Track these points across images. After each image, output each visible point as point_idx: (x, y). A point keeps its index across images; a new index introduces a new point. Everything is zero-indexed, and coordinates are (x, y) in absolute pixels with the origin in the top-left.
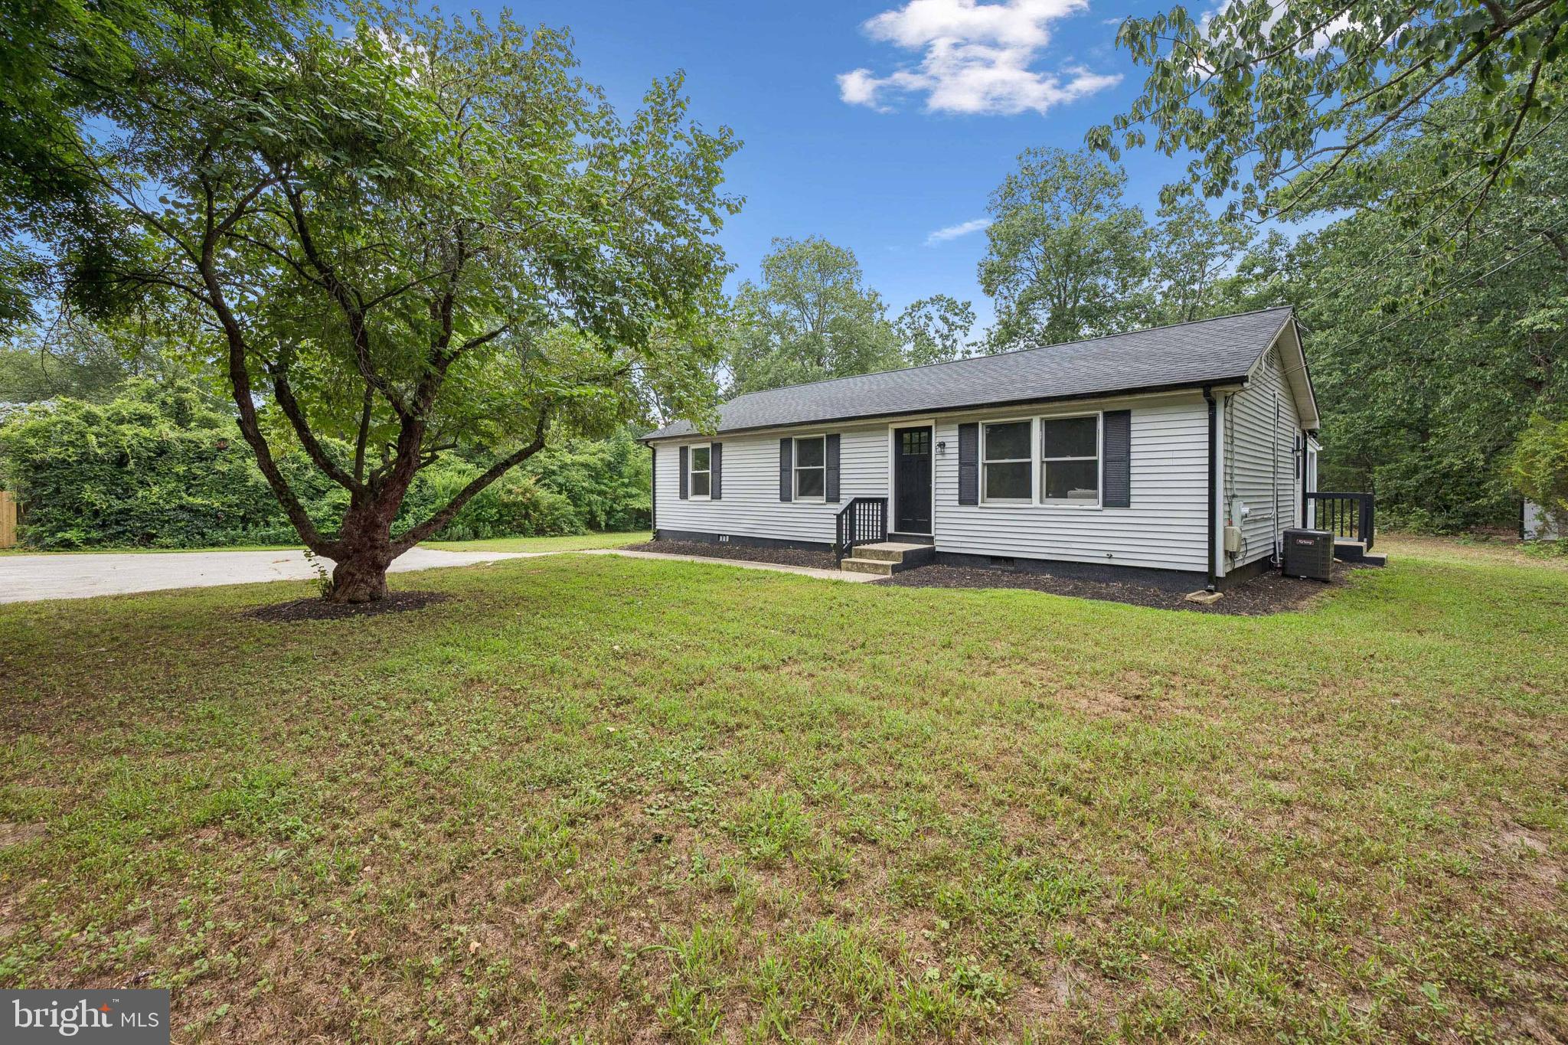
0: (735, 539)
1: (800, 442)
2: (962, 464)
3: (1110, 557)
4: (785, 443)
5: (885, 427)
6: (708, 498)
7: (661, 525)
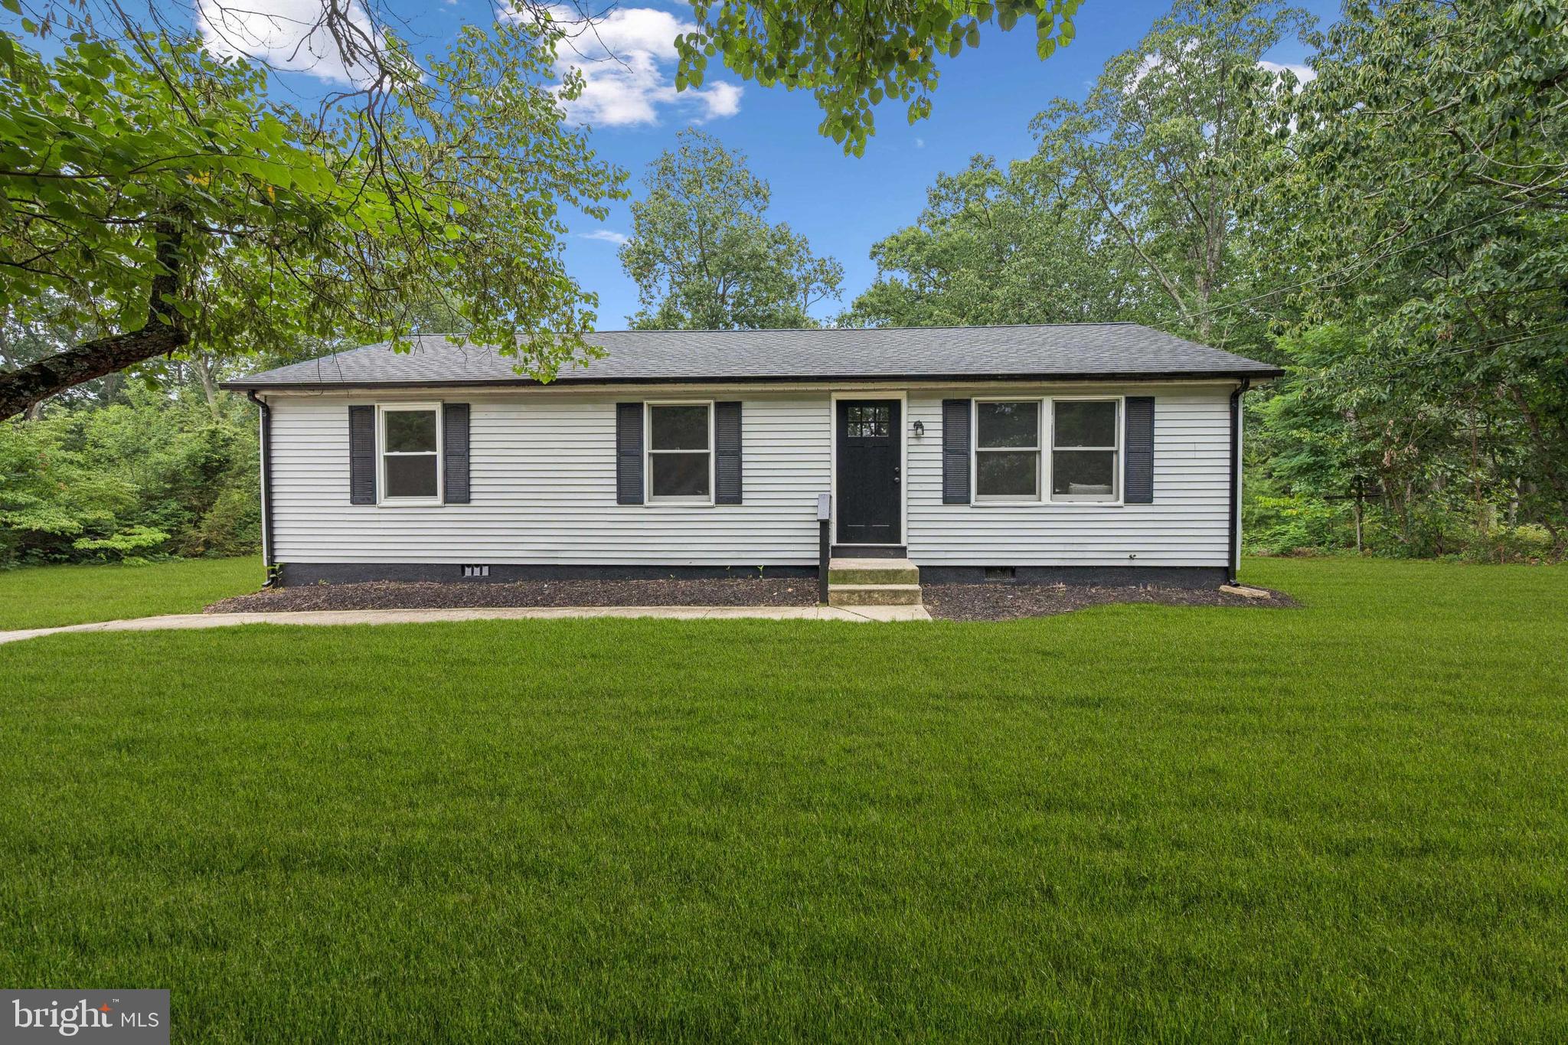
0: (501, 572)
1: (655, 410)
2: (947, 451)
3: (1131, 558)
4: (628, 412)
5: (826, 396)
6: (438, 500)
7: (286, 554)
